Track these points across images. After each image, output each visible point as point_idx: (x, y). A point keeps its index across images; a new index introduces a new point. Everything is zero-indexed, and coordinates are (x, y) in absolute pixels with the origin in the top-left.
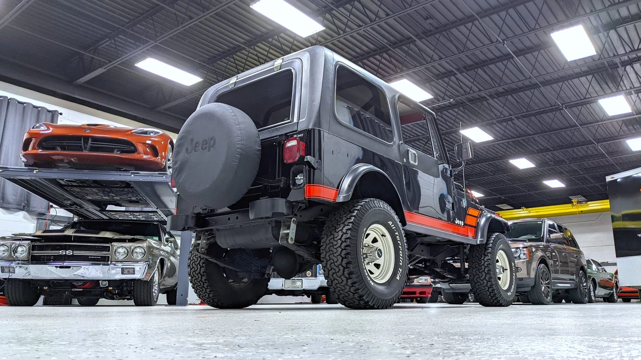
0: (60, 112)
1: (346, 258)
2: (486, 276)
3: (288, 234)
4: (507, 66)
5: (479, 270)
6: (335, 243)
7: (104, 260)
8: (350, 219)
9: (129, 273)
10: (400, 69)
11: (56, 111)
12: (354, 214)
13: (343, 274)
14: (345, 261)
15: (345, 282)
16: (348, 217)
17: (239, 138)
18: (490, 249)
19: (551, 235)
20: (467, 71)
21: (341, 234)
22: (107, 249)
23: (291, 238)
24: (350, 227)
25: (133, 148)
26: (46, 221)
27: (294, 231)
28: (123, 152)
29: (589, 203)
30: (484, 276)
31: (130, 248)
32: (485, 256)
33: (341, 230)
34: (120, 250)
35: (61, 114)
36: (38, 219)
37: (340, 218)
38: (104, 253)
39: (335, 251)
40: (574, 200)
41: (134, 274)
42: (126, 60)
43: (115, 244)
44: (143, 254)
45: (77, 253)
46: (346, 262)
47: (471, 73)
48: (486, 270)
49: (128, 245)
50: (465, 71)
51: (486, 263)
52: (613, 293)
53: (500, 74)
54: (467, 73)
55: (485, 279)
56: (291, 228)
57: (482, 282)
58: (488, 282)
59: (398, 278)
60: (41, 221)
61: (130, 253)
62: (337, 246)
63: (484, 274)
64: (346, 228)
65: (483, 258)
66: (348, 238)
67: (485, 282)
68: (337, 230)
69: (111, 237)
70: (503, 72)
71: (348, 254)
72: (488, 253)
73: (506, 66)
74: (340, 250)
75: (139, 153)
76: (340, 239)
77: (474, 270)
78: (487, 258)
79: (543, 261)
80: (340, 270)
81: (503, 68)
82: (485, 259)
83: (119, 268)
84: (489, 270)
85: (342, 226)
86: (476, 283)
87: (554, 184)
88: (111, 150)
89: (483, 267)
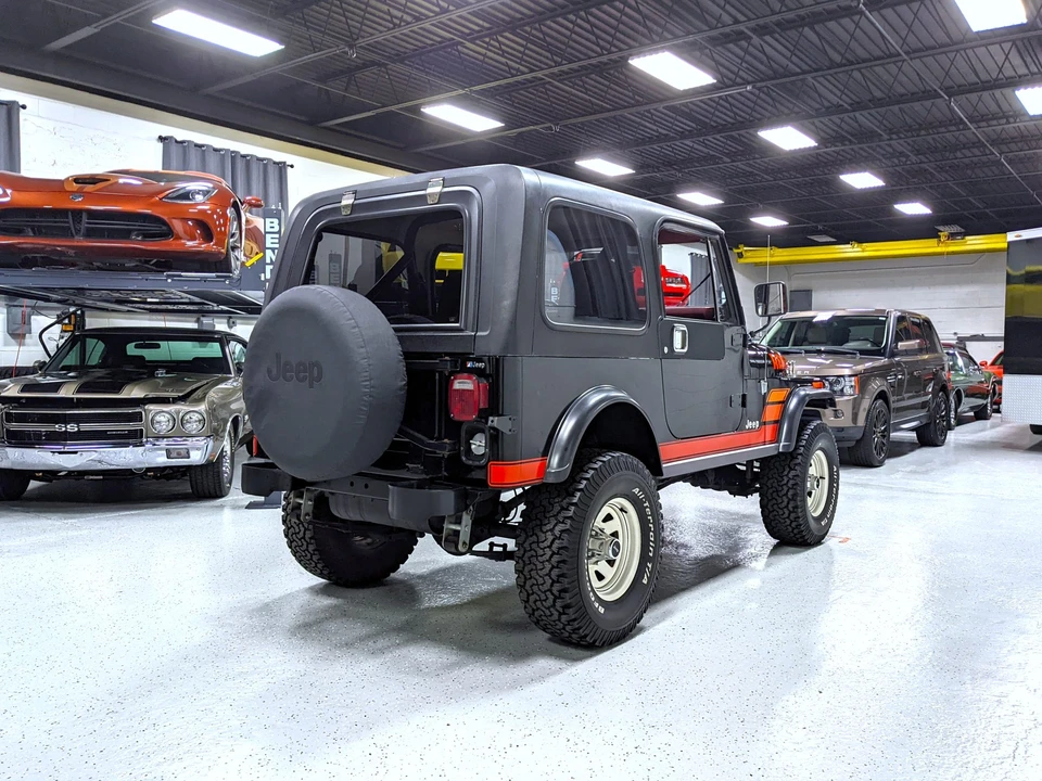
0: (21, 104)
1: (558, 582)
2: (788, 503)
3: (457, 533)
4: (860, 24)
5: (777, 491)
6: (541, 552)
7: (134, 438)
8: (567, 509)
9: (179, 456)
10: (657, 35)
11: (14, 103)
12: (575, 500)
13: (554, 606)
14: (556, 588)
15: (551, 601)
16: (564, 504)
17: (366, 374)
18: (800, 457)
19: (900, 344)
20: (782, 30)
21: (552, 538)
22: (137, 417)
23: (464, 543)
24: (568, 527)
25: (164, 228)
26: (23, 309)
27: (468, 529)
28: (147, 236)
29: (967, 238)
30: (785, 503)
31: (178, 412)
32: (791, 469)
33: (552, 530)
34: (161, 417)
35: (24, 107)
36: (8, 306)
37: (550, 503)
38: (132, 426)
39: (540, 566)
40: (945, 231)
41: (189, 457)
42: (138, 14)
43: (152, 407)
44: (200, 421)
45: (85, 427)
46: (559, 588)
47: (793, 34)
48: (790, 494)
49: (172, 408)
50: (779, 30)
51: (791, 482)
52: (986, 405)
53: (846, 37)
54: (783, 34)
55: (787, 507)
56: (464, 523)
57: (781, 512)
58: (790, 512)
59: (645, 581)
60: (14, 309)
61: (179, 423)
62: (544, 558)
63: (786, 500)
64: (560, 527)
65: (786, 473)
66: (562, 548)
67: (787, 512)
68: (545, 528)
69: (142, 396)
70: (852, 36)
71: (562, 575)
72: (796, 465)
73: (857, 25)
74: (548, 566)
75: (179, 238)
76: (550, 547)
77: (771, 491)
78: (793, 473)
79: (882, 395)
80: (547, 598)
81: (851, 27)
82: (790, 475)
83: (161, 449)
84: (795, 495)
85: (553, 522)
86: (770, 512)
87: (914, 209)
88: (125, 234)
89: (785, 488)
